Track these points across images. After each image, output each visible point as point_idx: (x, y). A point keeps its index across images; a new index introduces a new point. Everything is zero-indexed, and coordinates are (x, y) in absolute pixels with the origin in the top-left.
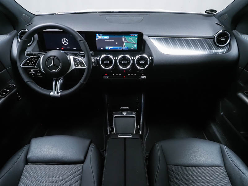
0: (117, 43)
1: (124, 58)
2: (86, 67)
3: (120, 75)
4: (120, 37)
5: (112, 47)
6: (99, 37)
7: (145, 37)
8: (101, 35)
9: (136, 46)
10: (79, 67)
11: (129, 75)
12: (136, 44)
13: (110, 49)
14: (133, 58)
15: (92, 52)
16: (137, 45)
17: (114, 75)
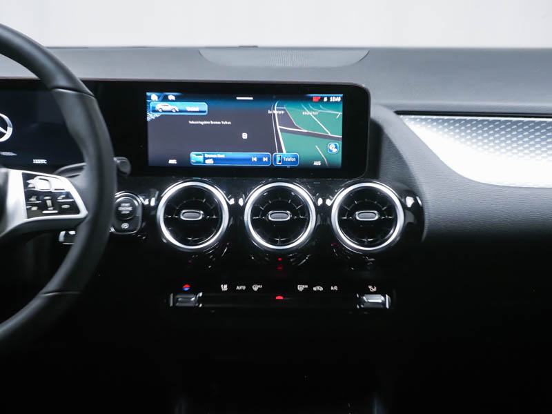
0: (245, 136)
1: (279, 199)
2: (84, 212)
3: (255, 288)
4: (260, 106)
5: (221, 155)
6: (162, 106)
7: (379, 112)
8: (171, 97)
9: (334, 150)
10: (50, 215)
11: (301, 288)
12: (336, 139)
13: (210, 162)
14: (320, 202)
15: (124, 159)
16: (339, 144)
17: (225, 288)
